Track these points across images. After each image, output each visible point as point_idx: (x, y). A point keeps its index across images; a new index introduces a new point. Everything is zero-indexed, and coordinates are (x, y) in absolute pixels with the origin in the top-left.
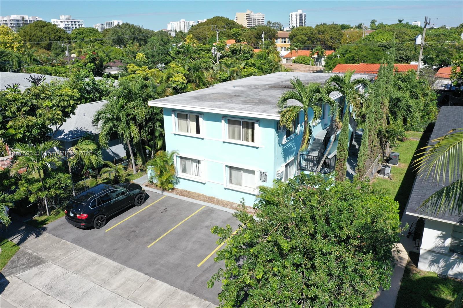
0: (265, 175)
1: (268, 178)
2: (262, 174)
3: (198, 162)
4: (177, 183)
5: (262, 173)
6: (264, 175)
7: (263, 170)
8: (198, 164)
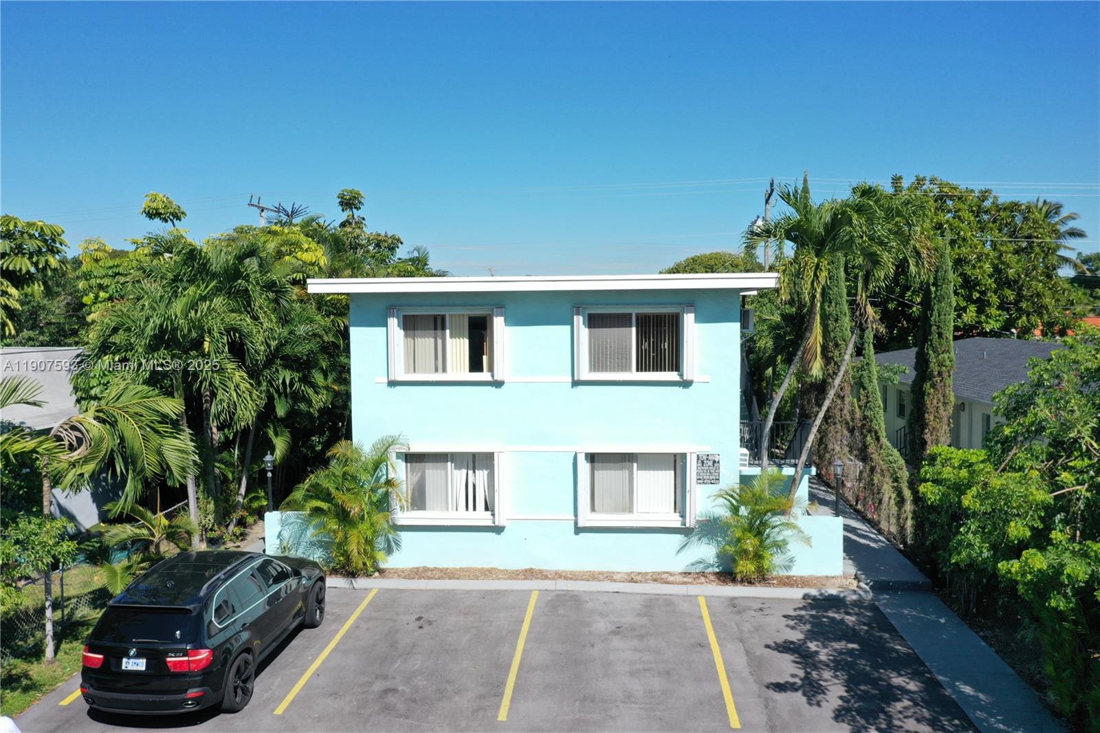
0: (714, 462)
1: (722, 470)
2: (703, 462)
3: (471, 465)
4: (389, 550)
5: (705, 458)
6: (710, 463)
7: (704, 449)
8: (470, 472)
